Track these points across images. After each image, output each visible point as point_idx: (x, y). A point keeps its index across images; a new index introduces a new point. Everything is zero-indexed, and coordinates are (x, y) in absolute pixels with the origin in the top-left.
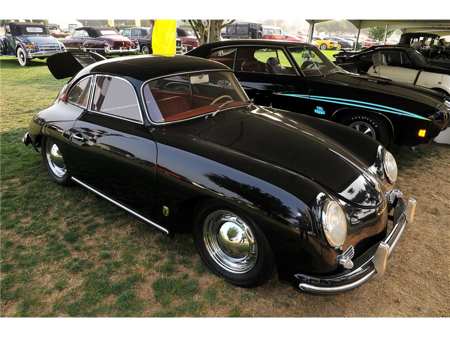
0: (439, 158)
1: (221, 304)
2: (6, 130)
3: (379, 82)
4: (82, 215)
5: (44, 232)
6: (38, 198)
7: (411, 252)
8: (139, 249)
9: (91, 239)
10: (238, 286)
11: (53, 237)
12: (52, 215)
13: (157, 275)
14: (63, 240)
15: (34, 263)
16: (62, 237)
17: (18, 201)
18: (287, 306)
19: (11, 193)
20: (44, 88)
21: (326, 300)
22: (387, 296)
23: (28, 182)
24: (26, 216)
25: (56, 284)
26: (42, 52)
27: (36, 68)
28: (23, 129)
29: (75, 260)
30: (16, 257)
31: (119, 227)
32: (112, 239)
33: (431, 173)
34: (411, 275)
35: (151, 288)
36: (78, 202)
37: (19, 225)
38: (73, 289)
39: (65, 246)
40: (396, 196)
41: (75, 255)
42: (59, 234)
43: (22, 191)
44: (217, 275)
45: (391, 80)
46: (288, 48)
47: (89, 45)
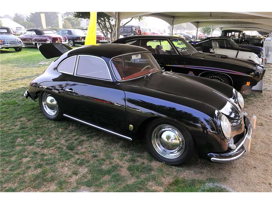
0: (256, 98)
1: (167, 175)
2: (3, 91)
3: (221, 57)
4: (72, 136)
5: (53, 146)
6: (41, 128)
7: (254, 145)
8: (112, 151)
9: (82, 148)
10: (173, 165)
11: (59, 148)
12: (53, 136)
13: (127, 163)
14: (66, 149)
15: (55, 162)
16: (65, 148)
17: (30, 130)
18: (201, 173)
19: (24, 126)
20: (15, 66)
21: (220, 169)
22: (249, 165)
23: (32, 119)
24: (39, 138)
25: (73, 172)
26: (7, 45)
27: (4, 54)
28: (13, 90)
29: (78, 159)
30: (42, 160)
31: (96, 141)
32: (95, 147)
33: (254, 106)
34: (257, 155)
35: (126, 171)
36: (66, 129)
37: (36, 143)
38: (83, 174)
39: (69, 153)
40: (244, 115)
41: (77, 157)
42: (62, 146)
43: (30, 124)
44: (160, 161)
45: (227, 56)
46: (171, 39)
47: (36, 40)
